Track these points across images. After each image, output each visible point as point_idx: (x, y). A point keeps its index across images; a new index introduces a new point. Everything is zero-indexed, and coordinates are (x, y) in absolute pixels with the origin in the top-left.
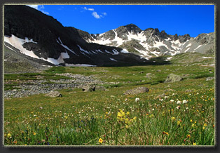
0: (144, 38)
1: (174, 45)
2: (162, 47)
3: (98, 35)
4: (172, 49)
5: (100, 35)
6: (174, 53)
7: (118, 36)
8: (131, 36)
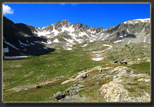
0: (73, 30)
1: (93, 34)
2: (85, 36)
3: (41, 28)
4: (91, 37)
5: (43, 28)
6: (92, 40)
7: (55, 29)
8: (64, 29)
